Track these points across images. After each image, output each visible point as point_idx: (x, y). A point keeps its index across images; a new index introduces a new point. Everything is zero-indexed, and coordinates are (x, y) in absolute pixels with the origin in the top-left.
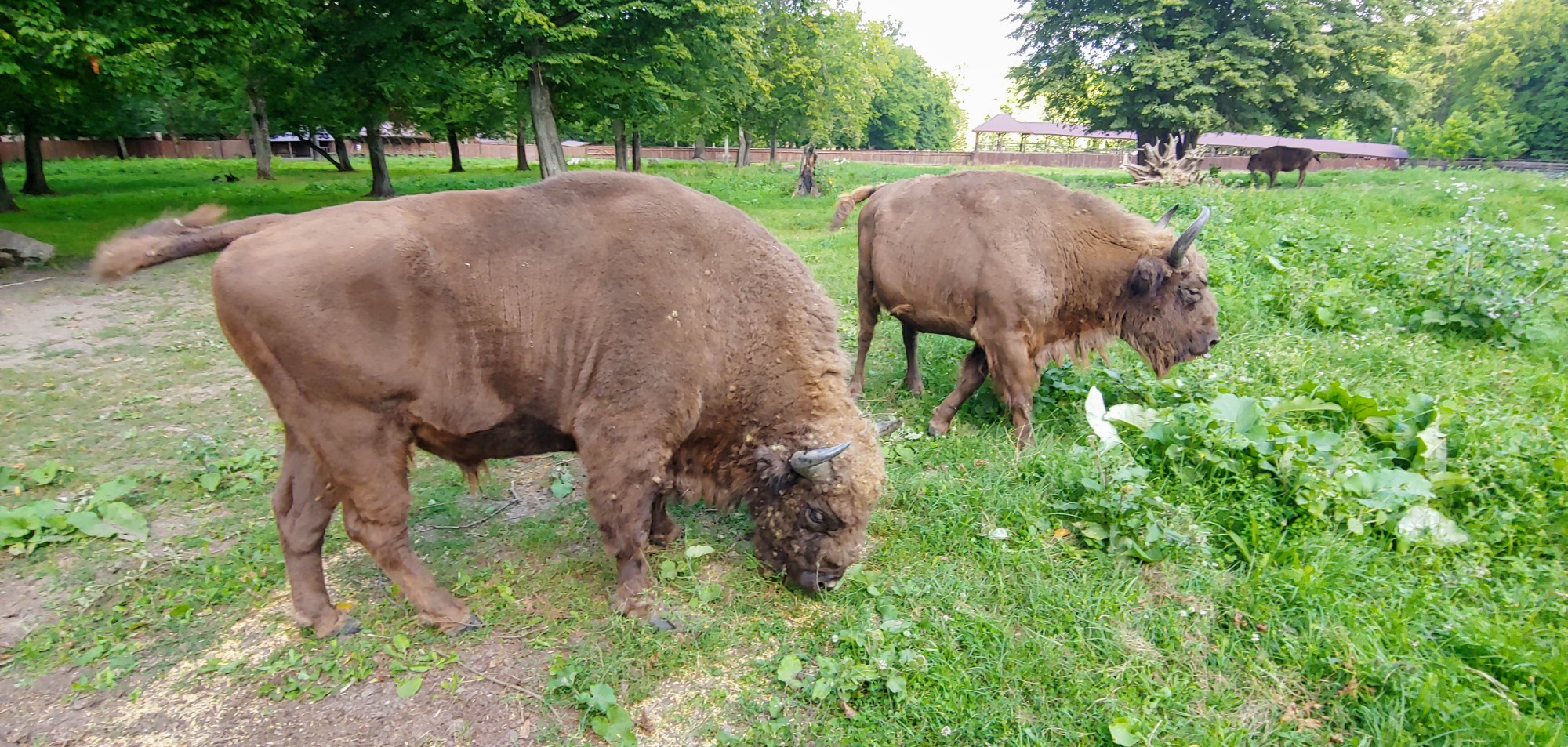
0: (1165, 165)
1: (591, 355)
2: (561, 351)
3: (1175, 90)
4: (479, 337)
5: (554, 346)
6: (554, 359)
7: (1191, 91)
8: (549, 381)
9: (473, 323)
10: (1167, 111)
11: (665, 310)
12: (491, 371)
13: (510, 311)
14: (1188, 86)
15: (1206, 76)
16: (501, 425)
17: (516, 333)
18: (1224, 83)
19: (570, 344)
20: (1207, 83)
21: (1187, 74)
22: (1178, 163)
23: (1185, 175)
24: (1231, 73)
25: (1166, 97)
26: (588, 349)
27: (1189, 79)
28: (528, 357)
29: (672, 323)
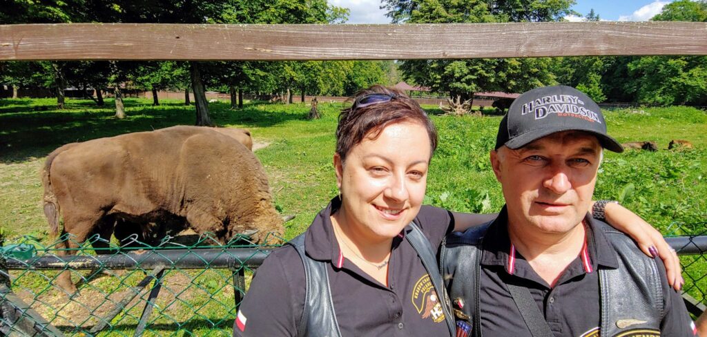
0: (456, 107)
1: (183, 190)
2: (172, 188)
3: (461, 77)
4: (143, 183)
5: (170, 186)
6: (170, 190)
7: (468, 77)
8: (169, 198)
9: (141, 179)
10: (458, 85)
11: (205, 174)
12: (148, 194)
13: (154, 175)
14: (466, 75)
15: (472, 72)
16: (152, 212)
17: (157, 182)
18: (480, 74)
19: (175, 186)
20: (473, 75)
21: (466, 71)
22: (460, 106)
23: (463, 111)
24: (482, 71)
25: (458, 80)
26: (181, 188)
27: (466, 73)
28: (161, 190)
29: (209, 179)
